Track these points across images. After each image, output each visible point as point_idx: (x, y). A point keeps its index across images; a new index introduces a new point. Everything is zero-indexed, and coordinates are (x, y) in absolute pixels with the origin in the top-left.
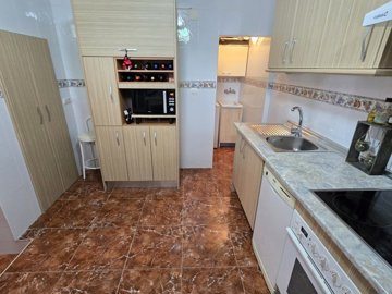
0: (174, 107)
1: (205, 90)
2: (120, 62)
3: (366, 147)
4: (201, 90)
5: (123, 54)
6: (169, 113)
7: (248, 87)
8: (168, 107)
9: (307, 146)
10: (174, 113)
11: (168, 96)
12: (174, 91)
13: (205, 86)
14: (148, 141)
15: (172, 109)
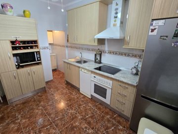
0: (40, 58)
1: (45, 50)
2: (13, 42)
3: (97, 59)
4: (43, 50)
5: (15, 39)
6: (38, 60)
7: (55, 47)
8: (37, 58)
9: (85, 62)
10: (40, 60)
11: (37, 54)
12: (39, 52)
13: (45, 48)
14: (30, 74)
15: (39, 59)
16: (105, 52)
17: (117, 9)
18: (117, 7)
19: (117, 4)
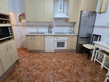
16: (54, 26)
17: (61, 5)
18: (61, 4)
19: (61, 3)
